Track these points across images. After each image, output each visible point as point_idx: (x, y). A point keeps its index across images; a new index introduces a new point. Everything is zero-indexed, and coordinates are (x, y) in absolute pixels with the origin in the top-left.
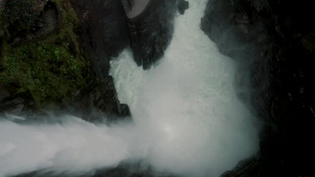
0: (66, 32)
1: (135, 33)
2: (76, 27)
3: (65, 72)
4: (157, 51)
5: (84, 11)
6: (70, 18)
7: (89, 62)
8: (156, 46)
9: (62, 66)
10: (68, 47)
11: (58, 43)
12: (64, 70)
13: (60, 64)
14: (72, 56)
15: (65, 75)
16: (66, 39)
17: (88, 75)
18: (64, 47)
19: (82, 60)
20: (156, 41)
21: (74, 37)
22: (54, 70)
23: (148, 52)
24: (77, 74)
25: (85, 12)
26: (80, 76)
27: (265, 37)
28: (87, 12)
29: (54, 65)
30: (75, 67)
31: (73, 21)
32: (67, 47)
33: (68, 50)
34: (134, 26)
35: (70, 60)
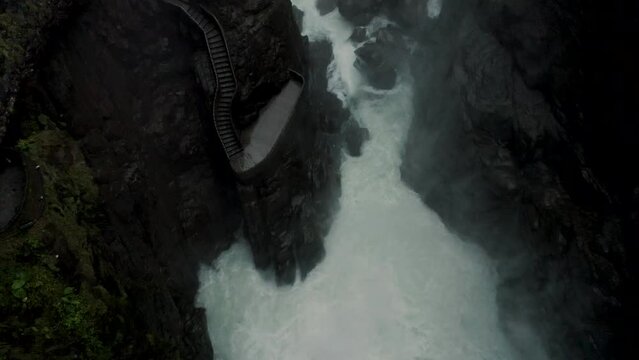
0: (51, 227)
1: (253, 203)
2: (89, 207)
3: (48, 337)
4: (306, 239)
5: (126, 164)
6: (69, 186)
7: (125, 294)
8: (305, 228)
9: (38, 321)
10: (57, 265)
11: (27, 258)
12: (46, 329)
13: (32, 314)
14: (69, 290)
15: (48, 343)
16: (48, 246)
17: (119, 335)
18: (46, 265)
19: (98, 295)
20: (302, 216)
21: (76, 237)
22: (15, 335)
23: (285, 243)
24: (86, 336)
25: (128, 167)
26: (93, 340)
27: (559, 196)
28: (135, 166)
29: (16, 322)
30: (77, 319)
31: (78, 193)
32: (53, 267)
33: (55, 273)
34: (250, 189)
35: (63, 303)
